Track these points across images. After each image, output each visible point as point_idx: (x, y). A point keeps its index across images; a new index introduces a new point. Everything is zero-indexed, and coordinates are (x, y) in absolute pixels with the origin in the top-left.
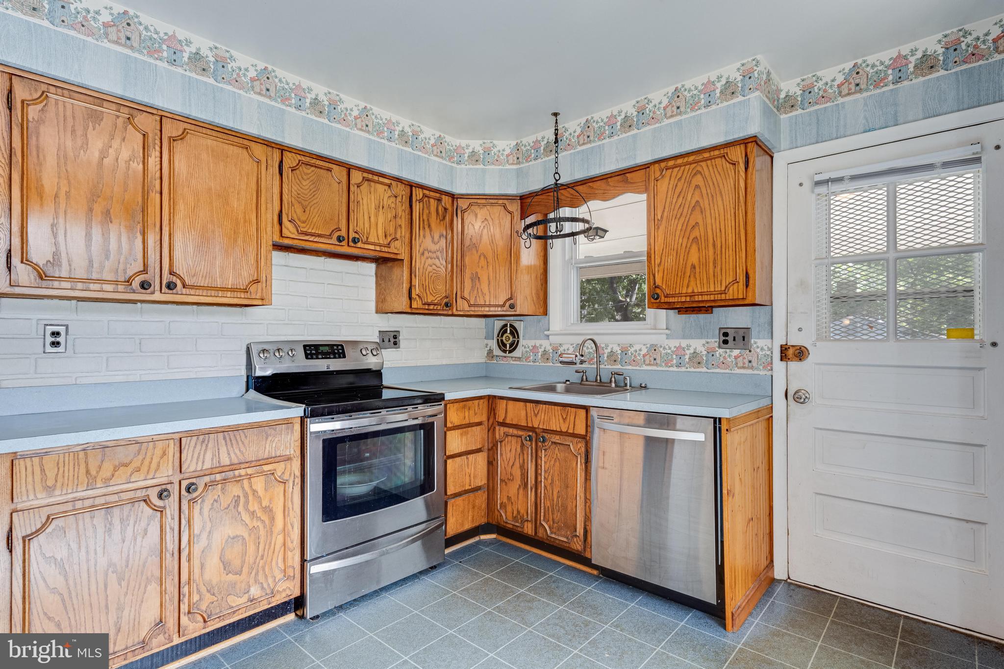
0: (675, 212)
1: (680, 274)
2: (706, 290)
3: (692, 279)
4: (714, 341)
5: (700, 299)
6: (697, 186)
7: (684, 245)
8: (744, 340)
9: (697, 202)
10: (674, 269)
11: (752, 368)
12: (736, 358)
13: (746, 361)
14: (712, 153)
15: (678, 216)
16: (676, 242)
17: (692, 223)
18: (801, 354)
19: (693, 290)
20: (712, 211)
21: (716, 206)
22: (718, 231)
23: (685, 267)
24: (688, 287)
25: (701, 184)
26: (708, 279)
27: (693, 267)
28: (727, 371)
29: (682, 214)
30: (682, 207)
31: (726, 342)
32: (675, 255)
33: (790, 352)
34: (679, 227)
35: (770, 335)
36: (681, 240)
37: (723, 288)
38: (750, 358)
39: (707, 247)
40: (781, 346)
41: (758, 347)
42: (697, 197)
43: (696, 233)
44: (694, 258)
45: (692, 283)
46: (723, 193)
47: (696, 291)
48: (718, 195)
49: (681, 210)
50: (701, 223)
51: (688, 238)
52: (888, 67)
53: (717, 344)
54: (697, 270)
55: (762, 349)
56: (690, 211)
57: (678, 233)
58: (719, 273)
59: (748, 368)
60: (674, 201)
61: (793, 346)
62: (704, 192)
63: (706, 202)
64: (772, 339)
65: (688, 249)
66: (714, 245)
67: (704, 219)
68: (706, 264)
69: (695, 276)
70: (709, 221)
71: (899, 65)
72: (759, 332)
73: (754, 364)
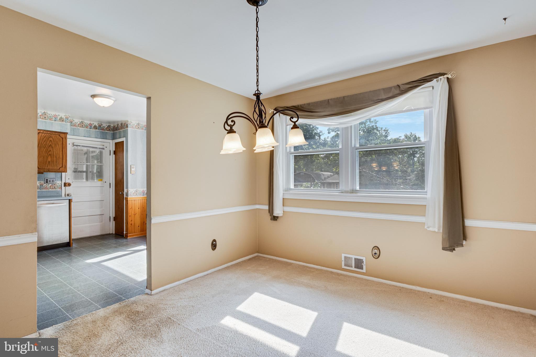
0: (43, 146)
1: (44, 163)
2: (53, 168)
3: (49, 165)
4: (42, 182)
5: (51, 171)
6: (51, 141)
7: (46, 155)
8: (53, 181)
9: (51, 145)
10: (42, 162)
11: (55, 189)
12: (50, 186)
13: (53, 187)
14: (56, 133)
15: (44, 147)
16: (43, 154)
17: (49, 150)
18: (69, 185)
19: (49, 168)
20: (56, 148)
21: (57, 147)
22: (57, 154)
23: (46, 162)
24: (47, 167)
25: (52, 140)
26: (54, 165)
27: (49, 162)
28: (47, 190)
29: (45, 147)
30: (45, 145)
31: (47, 182)
32: (43, 158)
33: (67, 184)
34: (45, 150)
35: (61, 180)
36: (45, 154)
37: (59, 168)
38: (55, 186)
39: (54, 157)
40: (64, 183)
41: (57, 183)
42: (51, 143)
43: (50, 153)
44: (49, 159)
45: (49, 166)
46: (59, 144)
47: (50, 168)
48: (57, 144)
49: (45, 146)
50: (52, 150)
51: (48, 154)
52: (89, 125)
53: (44, 183)
54: (50, 163)
55: (58, 184)
56: (48, 146)
57: (44, 152)
58: (57, 164)
59: (54, 189)
60: (43, 142)
61: (68, 183)
62: (53, 143)
63: (54, 145)
64: (62, 181)
65: (47, 157)
66: (56, 157)
67: (53, 150)
68: (53, 161)
69: (49, 164)
70: (54, 150)
71: (90, 125)
72: (58, 179)
73: (56, 188)
